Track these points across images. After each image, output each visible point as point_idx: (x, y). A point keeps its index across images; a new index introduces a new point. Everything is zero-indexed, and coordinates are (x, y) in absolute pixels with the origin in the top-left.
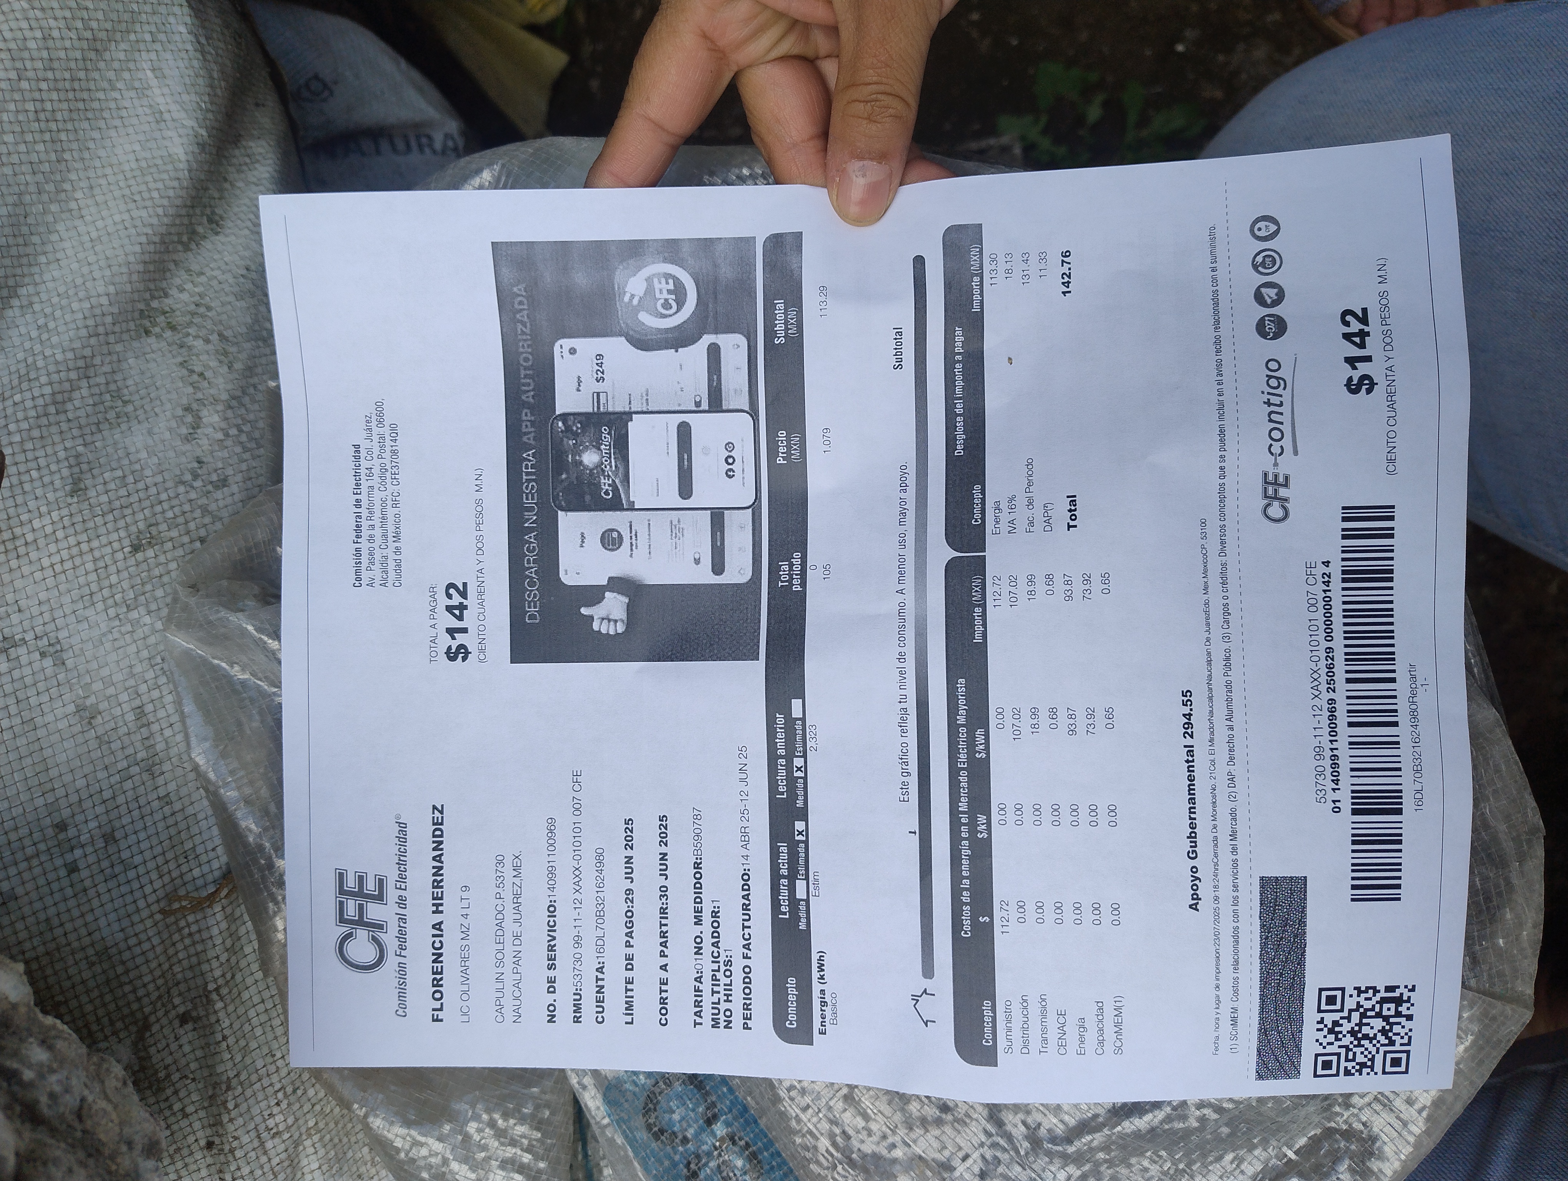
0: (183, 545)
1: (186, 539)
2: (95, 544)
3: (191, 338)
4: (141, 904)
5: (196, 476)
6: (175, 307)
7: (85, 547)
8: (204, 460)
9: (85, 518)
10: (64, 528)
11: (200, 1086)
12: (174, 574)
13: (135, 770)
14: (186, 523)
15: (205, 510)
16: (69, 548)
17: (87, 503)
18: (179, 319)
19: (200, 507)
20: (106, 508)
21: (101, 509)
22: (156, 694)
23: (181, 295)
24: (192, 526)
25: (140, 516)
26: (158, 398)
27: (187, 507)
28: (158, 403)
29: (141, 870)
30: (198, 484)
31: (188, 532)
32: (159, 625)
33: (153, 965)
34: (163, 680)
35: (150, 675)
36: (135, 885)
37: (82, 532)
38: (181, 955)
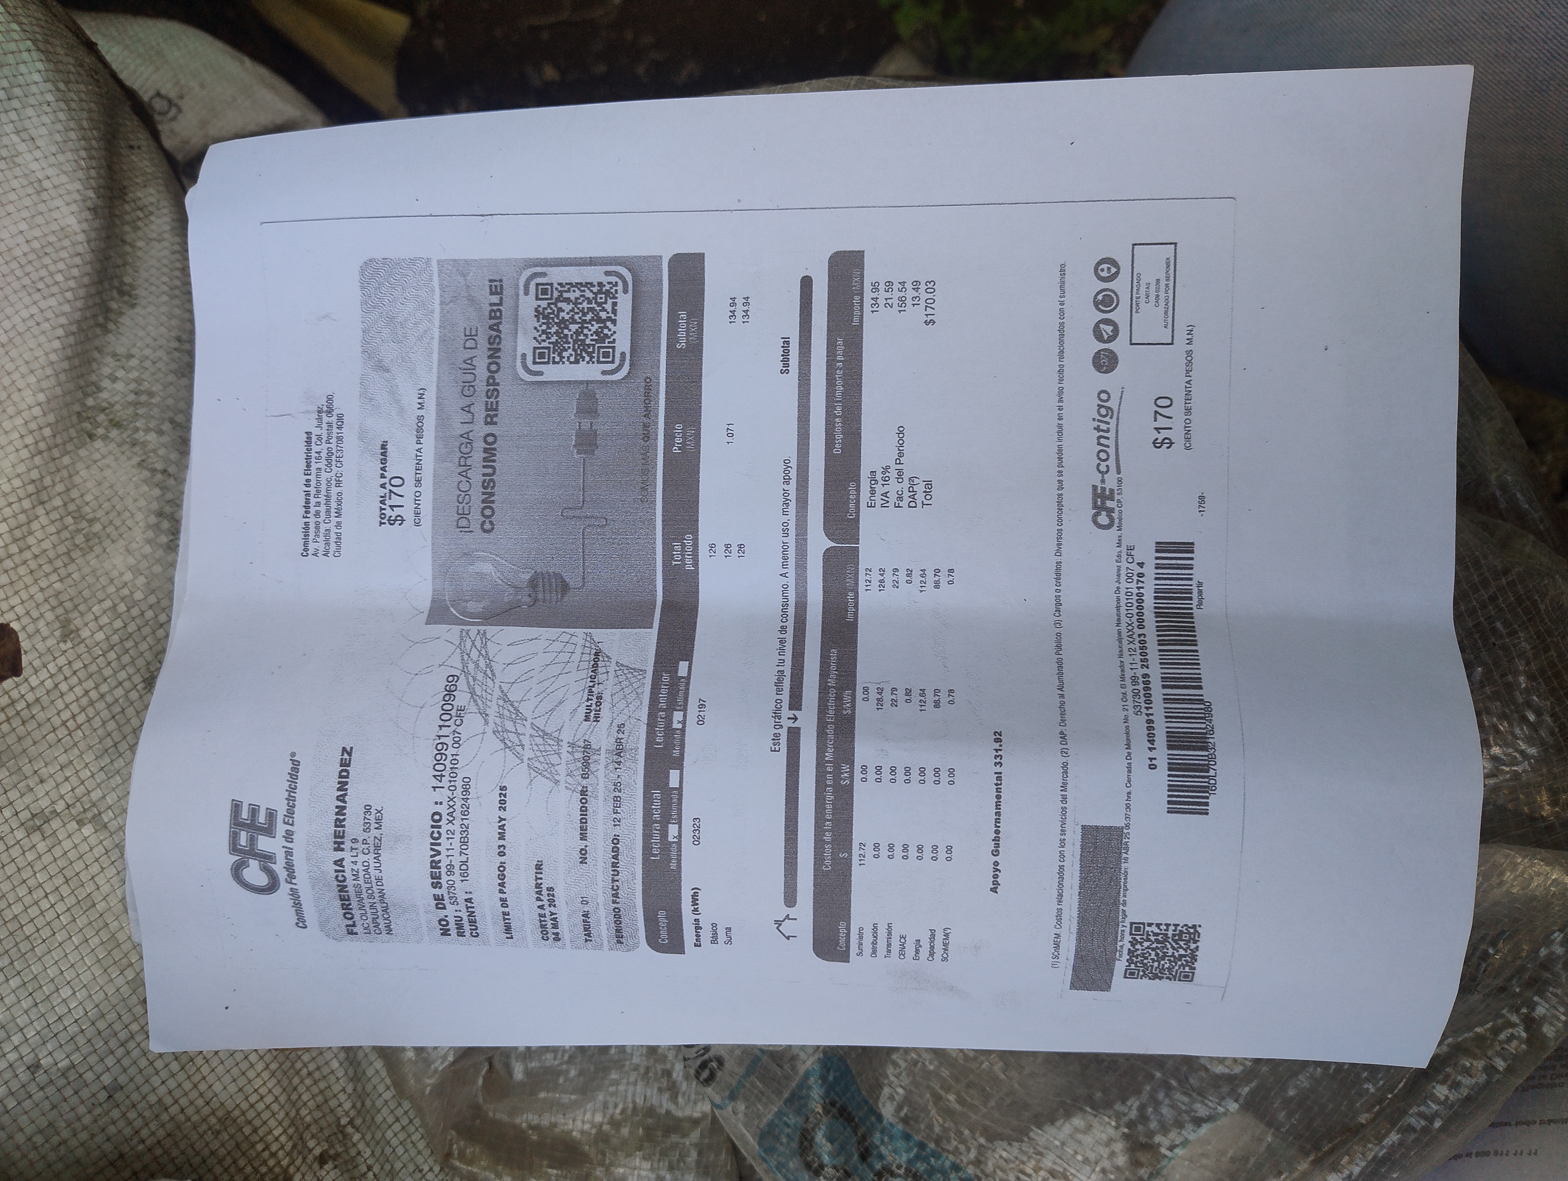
2: (104, 688)
3: (141, 433)
6: (112, 400)
7: (94, 695)
9: (86, 662)
10: (66, 679)
16: (77, 700)
17: (83, 645)
18: (122, 413)
20: (105, 646)
21: (101, 649)
23: (115, 386)
25: (144, 646)
26: (126, 509)
28: (127, 514)
33: (280, 1116)
37: (87, 679)
38: (305, 1097)
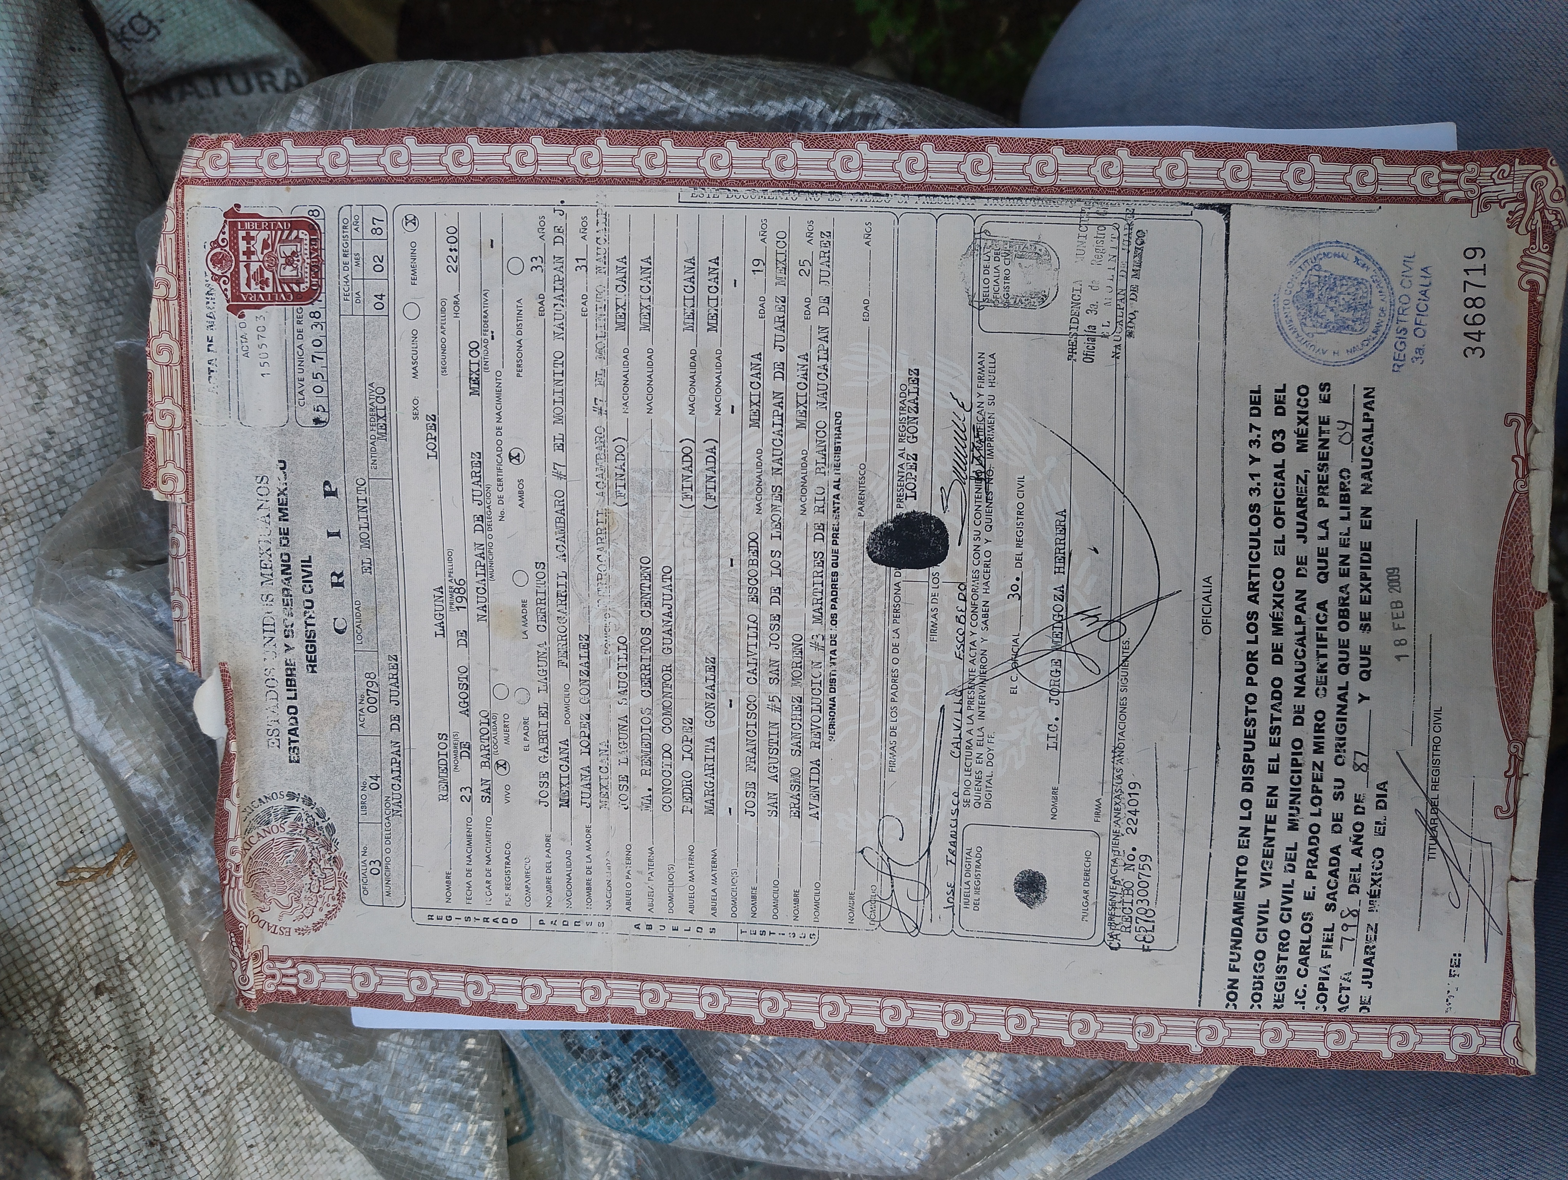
0: (41, 520)
1: (44, 513)
4: (40, 882)
5: (48, 448)
8: (56, 430)
11: (123, 1054)
12: (35, 550)
13: (17, 750)
14: (43, 496)
15: (61, 481)
19: (56, 479)
22: (30, 673)
24: (50, 499)
27: (42, 480)
29: (36, 849)
30: (51, 455)
31: (46, 506)
32: (25, 603)
33: (60, 941)
34: (36, 658)
35: (22, 654)
36: (31, 865)
38: (88, 929)
